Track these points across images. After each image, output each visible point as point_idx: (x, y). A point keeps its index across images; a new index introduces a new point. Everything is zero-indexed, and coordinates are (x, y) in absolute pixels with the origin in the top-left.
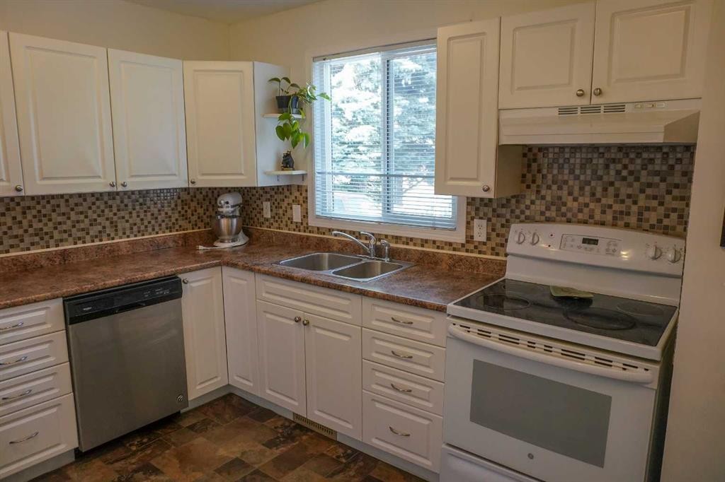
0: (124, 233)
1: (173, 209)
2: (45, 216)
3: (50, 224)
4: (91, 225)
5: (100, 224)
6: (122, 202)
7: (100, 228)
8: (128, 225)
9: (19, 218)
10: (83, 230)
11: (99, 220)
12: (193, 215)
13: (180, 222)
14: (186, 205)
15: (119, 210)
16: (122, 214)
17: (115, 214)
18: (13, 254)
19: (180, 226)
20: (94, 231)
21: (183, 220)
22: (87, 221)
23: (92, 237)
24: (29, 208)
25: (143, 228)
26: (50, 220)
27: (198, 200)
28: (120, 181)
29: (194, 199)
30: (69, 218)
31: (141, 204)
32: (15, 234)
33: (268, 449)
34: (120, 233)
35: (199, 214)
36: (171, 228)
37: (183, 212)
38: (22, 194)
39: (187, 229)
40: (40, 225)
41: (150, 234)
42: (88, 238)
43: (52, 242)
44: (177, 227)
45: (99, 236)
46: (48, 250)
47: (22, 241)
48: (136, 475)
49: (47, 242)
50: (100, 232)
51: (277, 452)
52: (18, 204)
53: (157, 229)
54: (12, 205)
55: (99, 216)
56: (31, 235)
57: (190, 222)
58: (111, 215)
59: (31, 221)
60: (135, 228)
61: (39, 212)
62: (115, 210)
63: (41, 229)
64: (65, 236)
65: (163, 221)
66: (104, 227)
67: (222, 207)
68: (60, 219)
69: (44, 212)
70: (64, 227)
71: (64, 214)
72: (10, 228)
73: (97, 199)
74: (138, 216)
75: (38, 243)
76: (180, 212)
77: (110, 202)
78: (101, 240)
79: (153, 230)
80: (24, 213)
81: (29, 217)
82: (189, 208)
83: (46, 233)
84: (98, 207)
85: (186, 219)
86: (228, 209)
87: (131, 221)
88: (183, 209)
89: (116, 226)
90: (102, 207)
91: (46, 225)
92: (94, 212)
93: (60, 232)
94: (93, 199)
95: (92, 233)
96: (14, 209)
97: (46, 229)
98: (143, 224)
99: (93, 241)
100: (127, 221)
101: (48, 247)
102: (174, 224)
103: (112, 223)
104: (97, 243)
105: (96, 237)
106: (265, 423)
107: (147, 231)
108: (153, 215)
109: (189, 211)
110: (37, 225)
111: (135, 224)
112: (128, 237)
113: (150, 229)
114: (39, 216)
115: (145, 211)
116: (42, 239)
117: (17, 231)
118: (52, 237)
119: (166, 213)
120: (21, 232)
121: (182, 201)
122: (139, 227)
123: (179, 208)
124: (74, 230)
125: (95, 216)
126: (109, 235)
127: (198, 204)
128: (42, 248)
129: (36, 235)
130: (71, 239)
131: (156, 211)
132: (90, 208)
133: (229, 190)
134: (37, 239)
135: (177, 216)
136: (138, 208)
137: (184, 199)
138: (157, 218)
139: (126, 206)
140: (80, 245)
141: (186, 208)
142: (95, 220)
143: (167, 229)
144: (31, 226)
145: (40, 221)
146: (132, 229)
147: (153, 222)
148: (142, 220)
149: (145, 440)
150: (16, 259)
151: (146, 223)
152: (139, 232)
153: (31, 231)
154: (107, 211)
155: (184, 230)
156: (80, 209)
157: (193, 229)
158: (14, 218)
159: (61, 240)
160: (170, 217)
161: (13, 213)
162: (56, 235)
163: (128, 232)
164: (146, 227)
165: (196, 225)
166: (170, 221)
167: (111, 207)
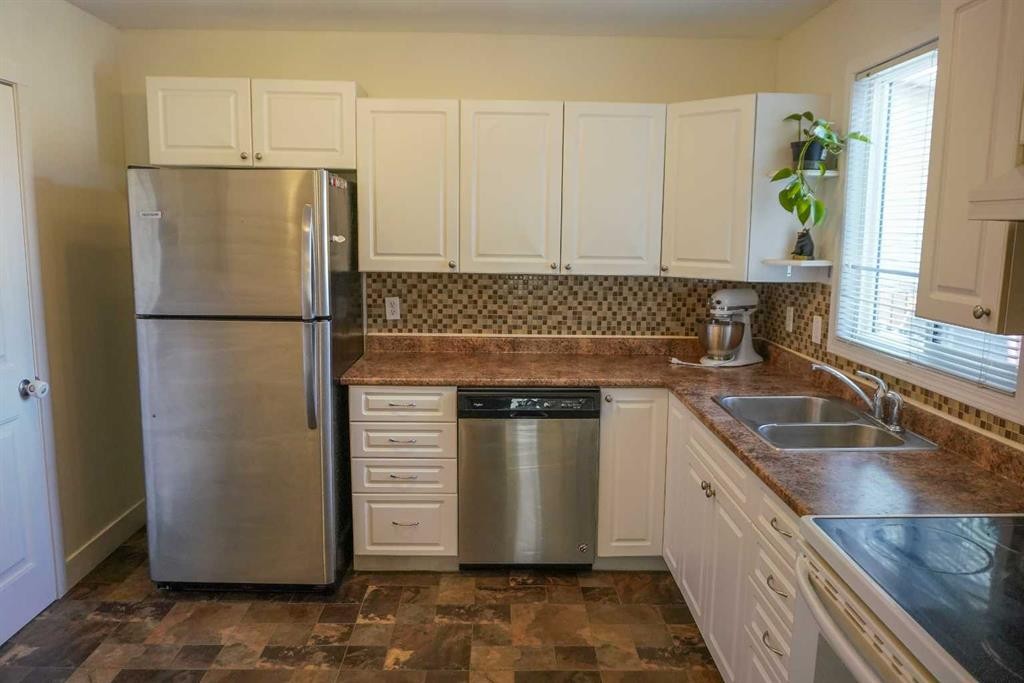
0: (589, 328)
1: (659, 304)
2: (501, 297)
3: (505, 307)
4: (550, 313)
5: (560, 313)
6: (591, 289)
7: (560, 318)
8: (594, 319)
9: (475, 297)
10: (540, 318)
11: (560, 308)
12: (688, 315)
13: (668, 323)
14: (679, 300)
15: (585, 299)
16: (589, 303)
17: (580, 303)
18: (466, 334)
19: (668, 329)
20: (553, 320)
21: (672, 320)
22: (545, 308)
23: (549, 327)
24: (485, 287)
25: (614, 324)
26: (505, 302)
27: (699, 295)
28: (565, 263)
29: (693, 293)
30: (525, 303)
31: (615, 294)
32: (469, 313)
33: (637, 656)
34: (584, 328)
35: (698, 315)
36: (653, 329)
37: (674, 310)
38: (457, 270)
39: (678, 334)
40: (495, 307)
41: (623, 333)
42: (544, 327)
43: (505, 327)
44: (663, 329)
45: (557, 327)
46: (499, 335)
47: (475, 322)
48: (486, 611)
49: (500, 327)
50: (560, 323)
51: (644, 665)
52: (475, 282)
53: (633, 328)
54: (470, 282)
55: (560, 303)
56: (485, 317)
57: (683, 325)
58: (575, 304)
59: (485, 302)
60: (604, 324)
61: (495, 292)
62: (580, 298)
63: (495, 312)
64: (520, 322)
65: (644, 319)
66: (565, 318)
67: (714, 308)
68: (516, 302)
69: (500, 292)
70: (520, 312)
71: (521, 298)
72: (465, 307)
73: (561, 283)
74: (610, 309)
75: (490, 327)
76: (669, 309)
77: (575, 288)
78: (559, 333)
79: (629, 329)
80: (480, 292)
81: (485, 297)
82: (684, 305)
83: (500, 317)
84: (561, 293)
85: (678, 320)
86: (722, 312)
87: (600, 314)
88: (674, 305)
89: (580, 318)
90: (565, 293)
91: (501, 307)
92: (555, 298)
93: (514, 318)
94: (556, 283)
95: (549, 323)
96: (471, 287)
97: (500, 312)
98: (614, 319)
99: (550, 333)
100: (595, 313)
101: (500, 332)
102: (658, 324)
103: (574, 313)
104: (554, 335)
105: (555, 328)
106: (668, 626)
107: (619, 329)
108: (629, 309)
109: (684, 310)
110: (491, 307)
111: (605, 319)
112: (594, 333)
113: (624, 328)
114: (495, 297)
115: (620, 304)
116: (495, 322)
117: (471, 311)
118: (505, 322)
119: (649, 309)
120: (475, 312)
121: (674, 295)
122: (609, 323)
123: (669, 305)
124: (530, 317)
125: (555, 303)
126: (569, 328)
127: (699, 300)
128: (495, 332)
129: (490, 317)
130: (525, 327)
131: (634, 305)
132: (551, 293)
133: (725, 285)
134: (490, 322)
135: (664, 313)
136: (610, 298)
137: (676, 291)
138: (635, 314)
139: (596, 293)
140: (535, 335)
141: (680, 304)
142: (555, 308)
143: (648, 329)
144: (485, 307)
145: (495, 303)
146: (599, 323)
147: (629, 319)
148: (615, 314)
149: (530, 581)
150: (465, 341)
151: (619, 318)
152: (609, 328)
153: (485, 312)
154: (570, 298)
155: (672, 334)
156: (540, 293)
157: (687, 334)
158: (470, 297)
159: (515, 327)
160: (654, 314)
161: (470, 292)
162: (510, 321)
163: (594, 328)
164: (619, 323)
165: (692, 330)
166: (654, 320)
167: (576, 293)
